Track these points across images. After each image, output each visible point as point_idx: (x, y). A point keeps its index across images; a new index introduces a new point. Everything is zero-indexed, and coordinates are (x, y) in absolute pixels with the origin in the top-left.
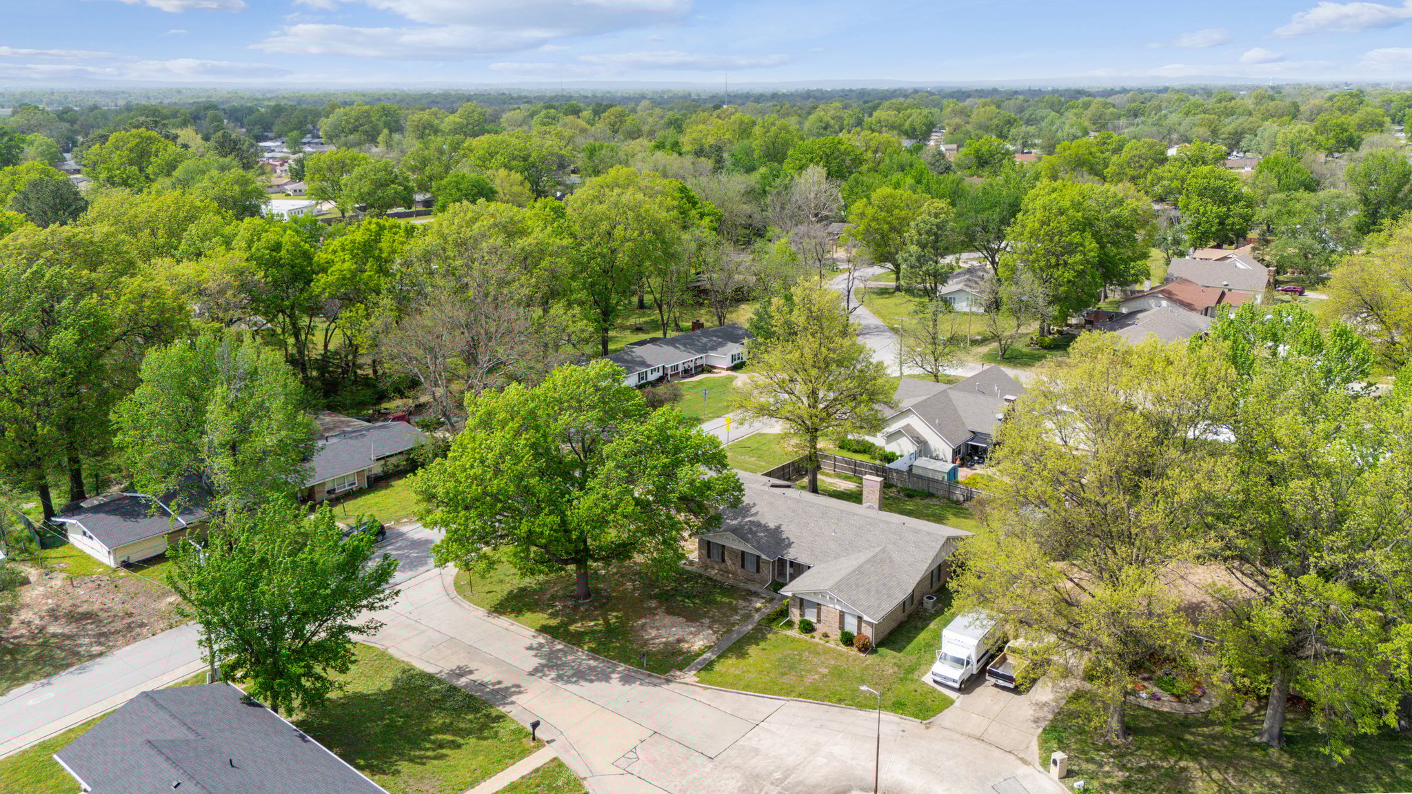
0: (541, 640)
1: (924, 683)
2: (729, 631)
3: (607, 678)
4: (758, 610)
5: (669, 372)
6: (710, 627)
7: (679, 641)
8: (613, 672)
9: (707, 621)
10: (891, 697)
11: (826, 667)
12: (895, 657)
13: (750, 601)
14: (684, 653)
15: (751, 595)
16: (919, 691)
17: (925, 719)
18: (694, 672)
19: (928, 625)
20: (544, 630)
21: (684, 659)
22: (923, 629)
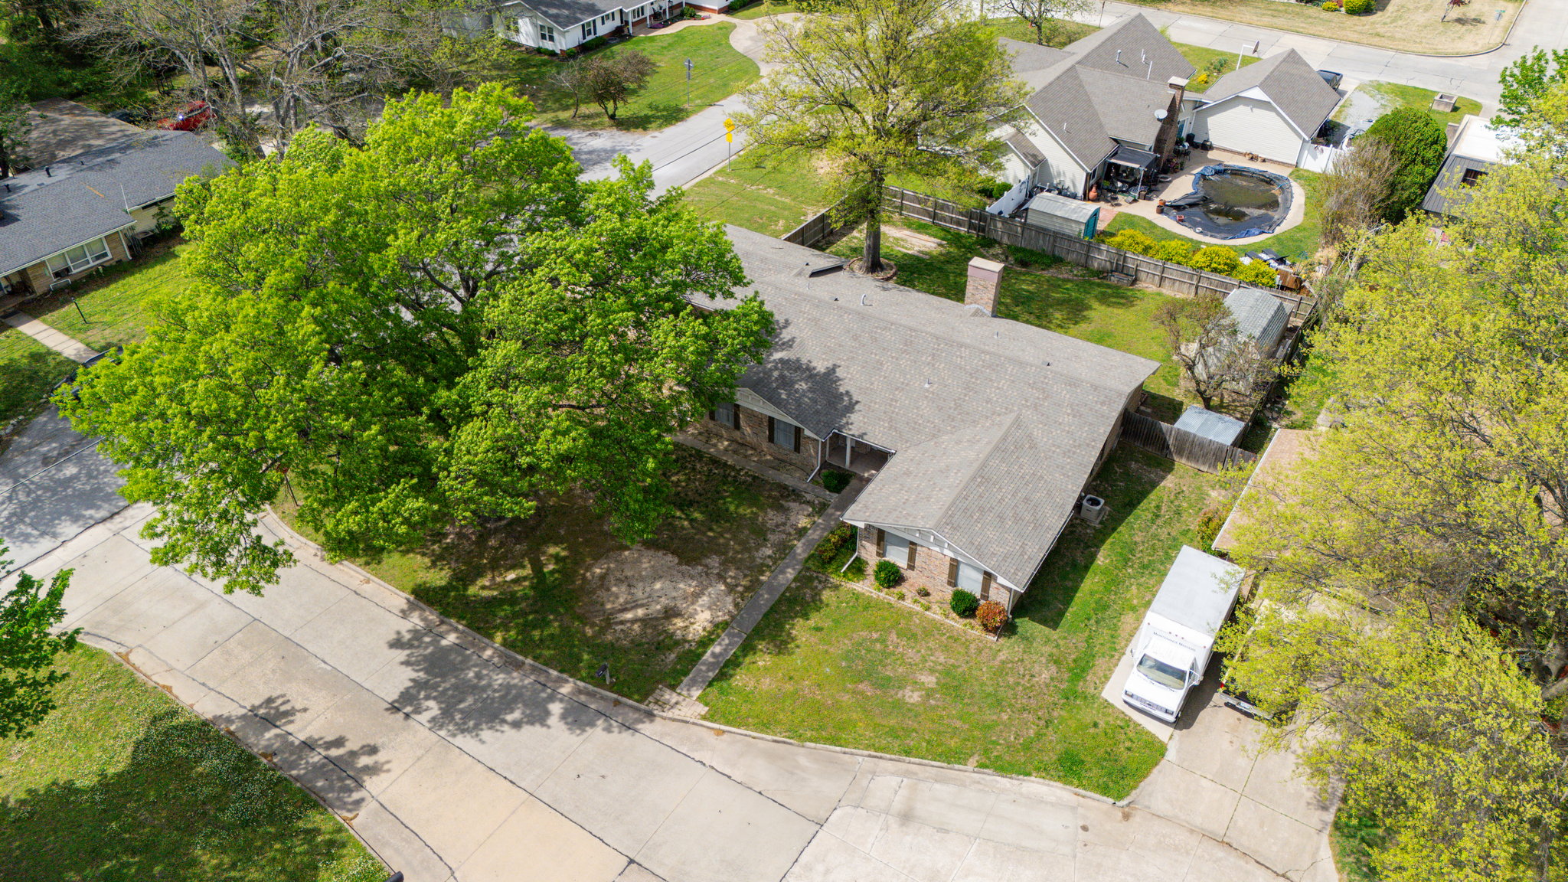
0: (416, 620)
1: (1107, 705)
2: (754, 586)
3: (538, 716)
4: (802, 532)
5: (631, 20)
6: (721, 577)
7: (670, 613)
8: (551, 698)
9: (714, 561)
10: (1054, 744)
11: (932, 671)
12: (1048, 641)
13: (785, 510)
14: (677, 643)
15: (786, 497)
16: (1102, 724)
17: (1120, 797)
18: (696, 693)
19: (1092, 558)
20: (423, 596)
21: (679, 658)
22: (1087, 568)
